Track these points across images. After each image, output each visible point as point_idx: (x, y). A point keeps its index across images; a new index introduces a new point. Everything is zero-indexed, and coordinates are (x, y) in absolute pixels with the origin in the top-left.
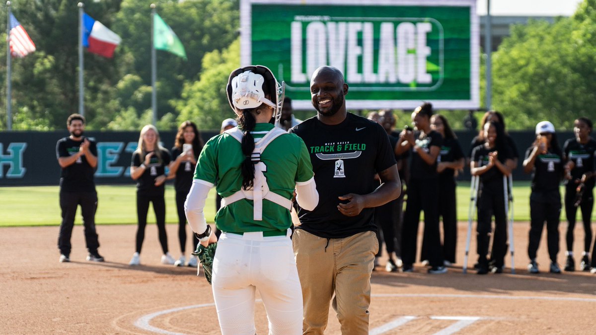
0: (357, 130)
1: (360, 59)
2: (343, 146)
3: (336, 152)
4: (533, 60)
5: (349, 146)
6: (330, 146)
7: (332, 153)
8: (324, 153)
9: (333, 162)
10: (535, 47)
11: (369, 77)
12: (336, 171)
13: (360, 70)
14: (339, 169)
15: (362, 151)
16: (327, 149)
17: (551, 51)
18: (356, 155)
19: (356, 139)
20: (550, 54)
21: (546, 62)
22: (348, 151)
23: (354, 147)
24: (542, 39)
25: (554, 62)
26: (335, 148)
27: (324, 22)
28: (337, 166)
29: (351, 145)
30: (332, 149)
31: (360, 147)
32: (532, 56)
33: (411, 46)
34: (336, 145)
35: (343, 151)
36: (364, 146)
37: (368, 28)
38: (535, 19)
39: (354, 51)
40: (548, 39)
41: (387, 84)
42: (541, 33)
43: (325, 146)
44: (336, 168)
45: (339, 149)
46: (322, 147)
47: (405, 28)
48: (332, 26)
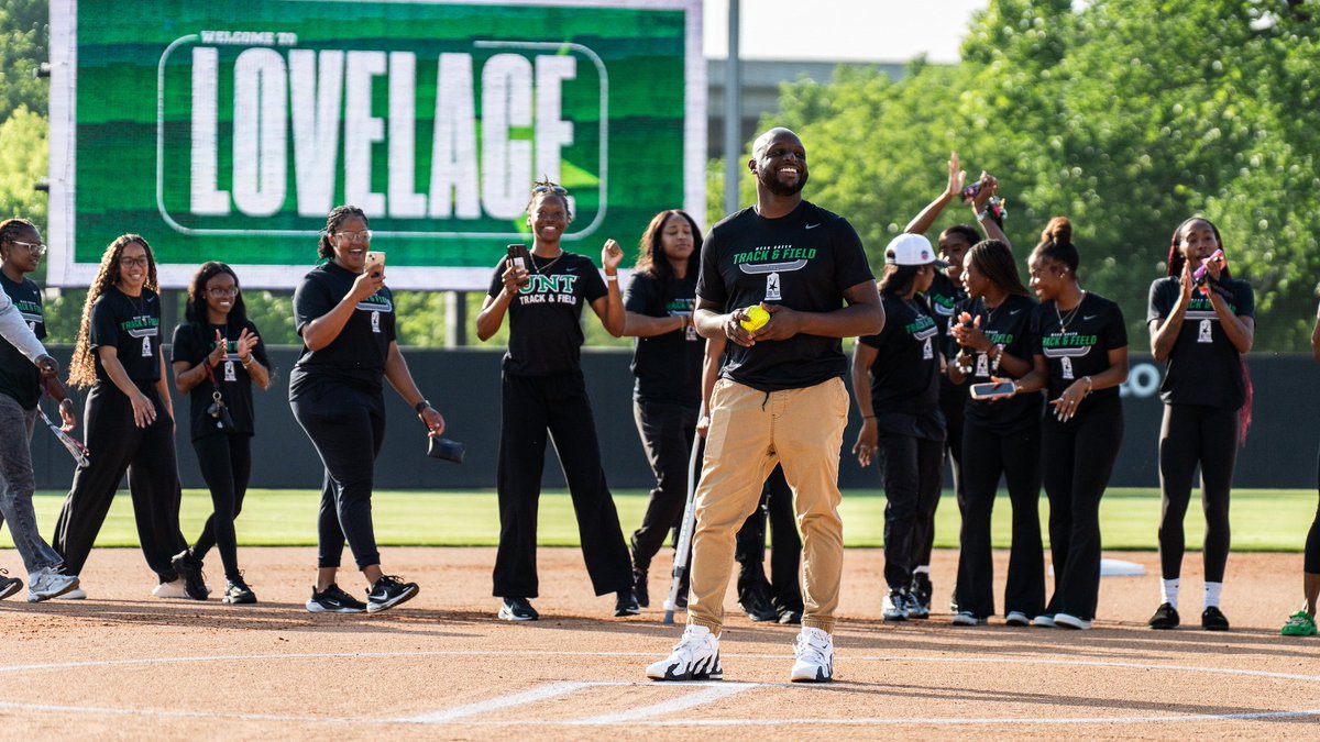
0: (807, 227)
1: (380, 151)
2: (782, 251)
3: (770, 261)
4: (850, 166)
5: (789, 252)
6: (762, 251)
7: (764, 262)
8: (751, 263)
9: (763, 277)
10: (858, 133)
11: (405, 202)
12: (768, 290)
13: (379, 181)
14: (773, 287)
15: (809, 260)
16: (758, 255)
17: (899, 146)
18: (799, 265)
19: (802, 242)
20: (897, 153)
21: (888, 173)
22: (787, 260)
23: (798, 253)
24: (876, 110)
25: (906, 175)
26: (770, 255)
27: (283, 50)
28: (769, 283)
29: (793, 250)
30: (764, 256)
31: (807, 254)
32: (847, 157)
33: (521, 119)
34: (772, 250)
35: (780, 260)
36: (813, 253)
37: (402, 67)
38: (849, 68)
39: (363, 129)
40: (893, 110)
41: (453, 222)
42: (874, 97)
43: (754, 251)
44: (768, 286)
45: (775, 256)
46: (751, 253)
48: (302, 60)
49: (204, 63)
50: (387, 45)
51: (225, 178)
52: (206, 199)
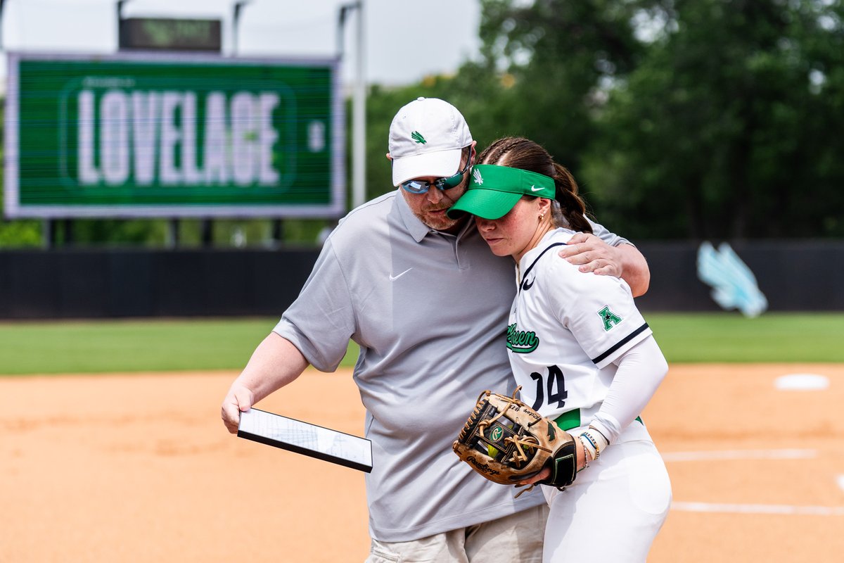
1: (178, 148)
11: (191, 175)
13: (178, 162)
27: (128, 91)
37: (189, 101)
39: (169, 136)
47: (242, 101)
48: (137, 98)
49: (86, 100)
50: (181, 89)
51: (97, 162)
52: (88, 174)
